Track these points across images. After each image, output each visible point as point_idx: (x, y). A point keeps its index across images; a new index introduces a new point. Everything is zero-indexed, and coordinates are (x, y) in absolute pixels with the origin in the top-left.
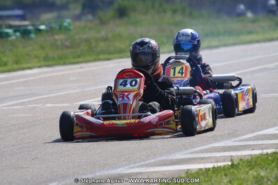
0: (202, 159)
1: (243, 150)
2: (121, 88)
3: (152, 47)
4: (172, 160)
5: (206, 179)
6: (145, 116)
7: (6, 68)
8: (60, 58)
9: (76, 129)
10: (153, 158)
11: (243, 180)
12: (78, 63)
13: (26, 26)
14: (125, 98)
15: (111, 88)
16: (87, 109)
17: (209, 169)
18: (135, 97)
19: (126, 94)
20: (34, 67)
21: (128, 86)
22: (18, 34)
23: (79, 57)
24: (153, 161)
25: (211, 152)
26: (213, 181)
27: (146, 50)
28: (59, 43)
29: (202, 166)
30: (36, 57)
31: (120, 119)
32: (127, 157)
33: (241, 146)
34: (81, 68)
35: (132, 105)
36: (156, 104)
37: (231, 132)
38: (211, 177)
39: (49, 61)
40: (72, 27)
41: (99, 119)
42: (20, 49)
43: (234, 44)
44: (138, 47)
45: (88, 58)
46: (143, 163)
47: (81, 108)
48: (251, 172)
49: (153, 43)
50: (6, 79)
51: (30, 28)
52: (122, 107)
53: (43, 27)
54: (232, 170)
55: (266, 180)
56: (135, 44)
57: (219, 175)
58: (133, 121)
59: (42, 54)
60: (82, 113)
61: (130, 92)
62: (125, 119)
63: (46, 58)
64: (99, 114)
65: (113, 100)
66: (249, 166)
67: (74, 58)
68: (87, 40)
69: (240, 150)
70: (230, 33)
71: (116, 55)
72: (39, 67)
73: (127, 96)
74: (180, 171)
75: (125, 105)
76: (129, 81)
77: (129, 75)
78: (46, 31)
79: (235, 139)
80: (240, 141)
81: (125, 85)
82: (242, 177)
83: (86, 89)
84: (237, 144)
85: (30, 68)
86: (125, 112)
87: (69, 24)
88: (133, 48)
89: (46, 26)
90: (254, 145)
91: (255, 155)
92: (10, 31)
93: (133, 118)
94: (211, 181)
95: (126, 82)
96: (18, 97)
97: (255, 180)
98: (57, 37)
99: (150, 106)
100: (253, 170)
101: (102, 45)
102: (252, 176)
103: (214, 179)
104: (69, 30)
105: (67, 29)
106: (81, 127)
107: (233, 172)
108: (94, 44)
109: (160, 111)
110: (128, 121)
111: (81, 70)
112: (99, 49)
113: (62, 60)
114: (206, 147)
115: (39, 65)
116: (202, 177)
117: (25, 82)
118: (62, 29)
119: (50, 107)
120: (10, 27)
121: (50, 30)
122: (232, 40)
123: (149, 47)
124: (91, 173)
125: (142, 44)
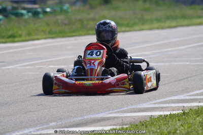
0: (162, 108)
1: (192, 102)
2: (89, 57)
3: (112, 27)
4: (140, 108)
5: (165, 123)
6: (107, 78)
7: (20, 39)
8: (60, 32)
9: (55, 87)
10: (127, 107)
11: (192, 124)
12: (73, 36)
13: (36, 8)
14: (92, 65)
15: (81, 57)
16: (63, 72)
17: (167, 115)
18: (99, 64)
19: (93, 61)
20: (42, 39)
21: (94, 55)
22: (30, 14)
23: (74, 32)
24: (126, 108)
25: (169, 103)
26: (169, 124)
27: (107, 29)
28: (60, 21)
29: (162, 113)
30: (43, 31)
31: (87, 80)
32: (107, 105)
33: (191, 99)
34: (76, 40)
35: (97, 70)
36: (114, 70)
37: (184, 88)
38: (169, 121)
39: (52, 34)
40: (70, 10)
41: (72, 79)
42: (32, 25)
43: (188, 25)
44: (102, 26)
45: (81, 33)
46: (118, 110)
47: (59, 71)
48: (198, 118)
49: (113, 23)
50: (21, 47)
51: (39, 10)
52: (89, 71)
53: (48, 10)
54: (184, 117)
56: (99, 24)
57: (174, 120)
58: (97, 82)
59: (47, 29)
60: (59, 75)
61: (95, 60)
62: (91, 80)
63: (50, 32)
64: (72, 76)
65: (82, 65)
66: (196, 114)
67: (70, 32)
68: (81, 21)
69: (190, 102)
70: (184, 17)
72: (45, 38)
73: (93, 63)
74: (146, 116)
75: (92, 70)
76: (95, 52)
77: (95, 47)
78: (51, 13)
79: (187, 94)
80: (190, 95)
81: (92, 55)
82: (191, 122)
84: (188, 98)
85: (38, 39)
86: (91, 75)
87: (68, 8)
88: (97, 27)
89: (51, 9)
90: (201, 99)
91: (201, 106)
92: (24, 12)
93: (97, 79)
94: (168, 124)
95: (92, 52)
96: (28, 60)
97: (200, 124)
98: (58, 17)
99: (110, 70)
100: (199, 117)
101: (91, 23)
102: (198, 121)
104: (68, 12)
105: (66, 12)
106: (59, 85)
107: (185, 118)
108: (85, 23)
109: (118, 75)
110: (94, 82)
111: (76, 42)
112: (89, 27)
113: (62, 34)
114: (165, 99)
115: (44, 37)
116: (162, 121)
117: (34, 49)
118: (62, 11)
119: (52, 68)
120: (24, 9)
121: (53, 12)
122: (186, 22)
123: (109, 26)
124: (81, 116)
125: (105, 24)
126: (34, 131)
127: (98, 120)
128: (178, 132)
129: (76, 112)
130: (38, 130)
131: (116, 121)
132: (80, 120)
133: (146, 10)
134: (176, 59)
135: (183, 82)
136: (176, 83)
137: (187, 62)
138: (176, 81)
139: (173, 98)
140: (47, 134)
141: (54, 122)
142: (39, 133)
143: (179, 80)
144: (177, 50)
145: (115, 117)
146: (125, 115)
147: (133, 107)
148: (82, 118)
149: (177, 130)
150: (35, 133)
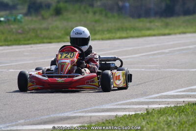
0: (125, 109)
4: (103, 109)
5: (131, 121)
8: (15, 40)
10: (90, 107)
12: (28, 44)
17: (132, 115)
23: (29, 40)
24: (90, 109)
25: (130, 105)
28: (14, 30)
29: (127, 113)
32: (71, 106)
33: (151, 102)
34: (32, 47)
40: (23, 20)
43: (138, 37)
45: (35, 41)
48: (161, 118)
53: (2, 19)
54: (148, 116)
55: (172, 123)
57: (139, 119)
59: (2, 37)
63: (6, 40)
66: (159, 114)
67: (25, 40)
68: (34, 29)
70: (134, 29)
71: (55, 40)
78: (5, 22)
79: (146, 97)
80: (149, 98)
82: (156, 120)
83: (37, 61)
87: (21, 18)
89: (5, 18)
94: (134, 122)
98: (12, 26)
101: (45, 33)
102: (162, 120)
103: (136, 121)
104: (21, 22)
105: (20, 21)
108: (39, 32)
111: (32, 49)
112: (42, 36)
113: (17, 42)
114: (126, 101)
116: (127, 120)
118: (16, 21)
119: (12, 72)
121: (8, 21)
122: (136, 33)
124: (47, 115)
126: (4, 128)
127: (64, 119)
128: (145, 129)
129: (42, 111)
130: (8, 127)
131: (81, 120)
132: (47, 119)
133: (96, 22)
134: (132, 66)
135: (141, 86)
136: (134, 87)
137: (143, 68)
138: (134, 85)
139: (133, 100)
140: (17, 130)
141: (22, 119)
142: (9, 129)
143: (137, 85)
144: (131, 58)
145: (80, 117)
146: (90, 114)
147: (96, 107)
148: (49, 117)
149: (144, 127)
150: (6, 129)
